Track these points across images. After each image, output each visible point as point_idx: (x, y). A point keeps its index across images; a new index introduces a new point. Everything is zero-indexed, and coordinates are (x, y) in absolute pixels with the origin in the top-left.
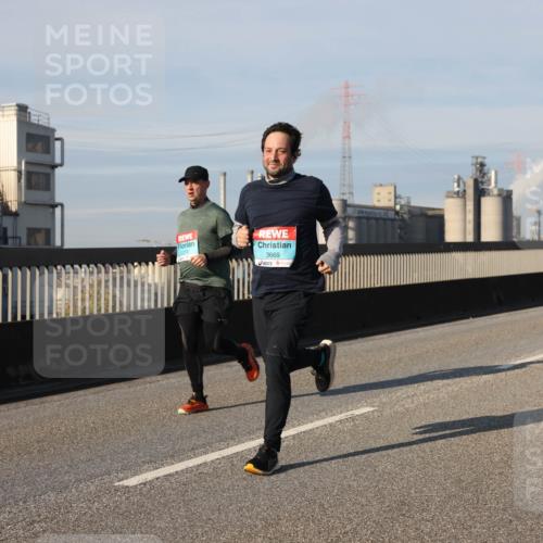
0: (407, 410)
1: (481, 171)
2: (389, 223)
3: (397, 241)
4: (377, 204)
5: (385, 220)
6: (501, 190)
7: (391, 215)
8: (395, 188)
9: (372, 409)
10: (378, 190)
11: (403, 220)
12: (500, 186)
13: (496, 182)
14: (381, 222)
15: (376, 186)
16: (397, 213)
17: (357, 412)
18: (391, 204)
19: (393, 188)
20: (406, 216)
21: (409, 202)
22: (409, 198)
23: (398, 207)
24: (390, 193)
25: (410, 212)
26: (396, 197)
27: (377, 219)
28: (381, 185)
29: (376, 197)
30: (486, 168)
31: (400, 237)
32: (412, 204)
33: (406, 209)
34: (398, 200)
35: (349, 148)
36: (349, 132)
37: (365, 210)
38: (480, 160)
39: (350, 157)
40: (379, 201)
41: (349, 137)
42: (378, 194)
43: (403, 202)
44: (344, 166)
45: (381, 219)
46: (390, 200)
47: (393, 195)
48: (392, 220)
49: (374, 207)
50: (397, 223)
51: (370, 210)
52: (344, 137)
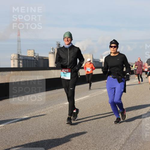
1: (59, 46)
2: (32, 61)
3: (35, 67)
4: (29, 55)
5: (31, 60)
7: (33, 59)
8: (34, 50)
9: (28, 117)
10: (29, 51)
11: (37, 60)
14: (30, 61)
16: (35, 58)
18: (33, 56)
20: (37, 59)
21: (38, 55)
22: (38, 54)
23: (35, 57)
24: (32, 52)
25: (38, 58)
26: (34, 54)
27: (29, 60)
28: (30, 50)
29: (28, 53)
31: (36, 66)
32: (39, 56)
33: (37, 57)
34: (35, 54)
35: (20, 39)
36: (19, 33)
37: (25, 57)
38: (58, 43)
39: (20, 41)
40: (29, 54)
41: (19, 35)
42: (29, 52)
43: (36, 55)
44: (18, 44)
45: (30, 60)
46: (32, 54)
47: (33, 53)
48: (33, 60)
49: (28, 57)
50: (35, 61)
51: (26, 57)
52: (18, 35)
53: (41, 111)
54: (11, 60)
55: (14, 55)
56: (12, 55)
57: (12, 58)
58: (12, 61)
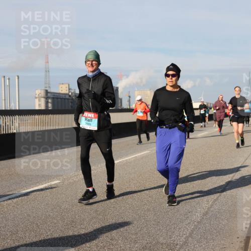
0: (75, 181)
2: (66, 100)
3: (70, 108)
4: (61, 92)
5: (64, 99)
7: (67, 97)
9: (60, 181)
10: (61, 86)
11: (72, 99)
15: (60, 84)
16: (70, 96)
17: (53, 183)
18: (67, 92)
19: (68, 85)
20: (74, 98)
21: (75, 92)
23: (70, 94)
24: (66, 87)
25: (75, 95)
26: (69, 89)
27: (61, 99)
28: (63, 84)
29: (61, 89)
31: (71, 107)
35: (48, 67)
36: (48, 60)
37: (56, 94)
39: (49, 71)
41: (48, 62)
43: (72, 91)
44: (46, 75)
45: (63, 98)
46: (67, 90)
48: (68, 99)
49: (59, 94)
50: (70, 100)
52: (46, 62)
54: (36, 98)
55: (40, 91)
56: (37, 91)
57: (37, 96)
58: (37, 100)
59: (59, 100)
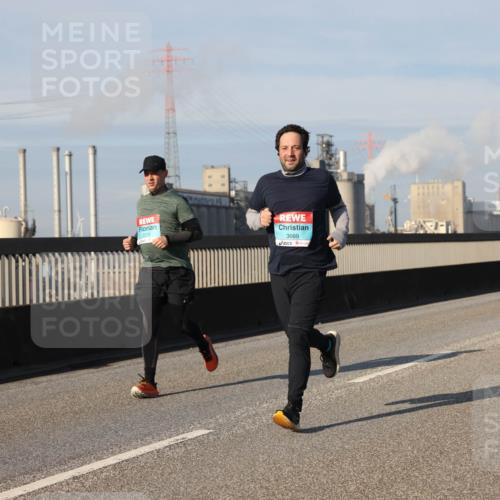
0: (248, 431)
1: (328, 152)
2: (224, 211)
3: (233, 233)
4: (209, 189)
5: (218, 208)
6: (351, 175)
7: (225, 202)
8: (229, 169)
9: (207, 432)
10: (209, 172)
11: (239, 208)
12: (350, 170)
13: (345, 165)
14: (213, 210)
15: (206, 167)
16: (232, 200)
17: (190, 435)
18: (225, 189)
19: (226, 171)
21: (246, 188)
22: (245, 182)
23: (233, 193)
24: (223, 177)
25: (246, 198)
26: (230, 182)
27: (208, 207)
28: (213, 167)
29: (207, 181)
30: (333, 148)
31: (236, 229)
33: (242, 195)
34: (233, 185)
35: (174, 122)
36: (173, 104)
37: (194, 196)
38: (325, 139)
39: (175, 133)
40: (210, 185)
41: (173, 110)
42: (210, 177)
43: (239, 187)
44: (168, 144)
45: (213, 206)
46: (223, 185)
47: (227, 178)
48: (227, 208)
49: (205, 193)
50: (232, 212)
51: (200, 196)
52: (168, 110)
53: (260, 411)
59: (204, 210)
